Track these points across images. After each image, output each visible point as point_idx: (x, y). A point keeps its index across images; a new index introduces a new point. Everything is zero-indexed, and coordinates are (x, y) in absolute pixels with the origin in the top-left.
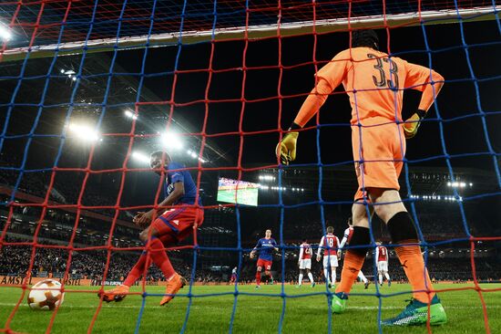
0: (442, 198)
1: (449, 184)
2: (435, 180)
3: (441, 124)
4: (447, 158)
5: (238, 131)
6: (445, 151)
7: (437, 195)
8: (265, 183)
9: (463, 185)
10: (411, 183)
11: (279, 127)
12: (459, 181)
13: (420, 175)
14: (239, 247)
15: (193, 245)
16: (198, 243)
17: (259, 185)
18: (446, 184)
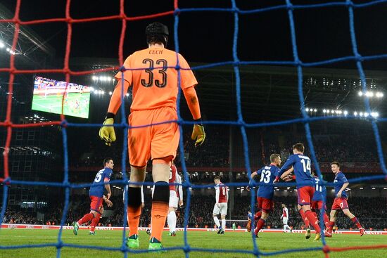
0: (351, 113)
1: (360, 94)
2: (339, 88)
3: (351, 10)
4: (358, 60)
5: (64, 17)
6: (355, 50)
7: (342, 108)
8: (99, 85)
9: (380, 95)
10: (305, 91)
11: (122, 11)
12: (375, 90)
13: (320, 81)
14: (66, 182)
15: (4, 178)
16: (10, 174)
17: (90, 89)
18: (355, 94)
